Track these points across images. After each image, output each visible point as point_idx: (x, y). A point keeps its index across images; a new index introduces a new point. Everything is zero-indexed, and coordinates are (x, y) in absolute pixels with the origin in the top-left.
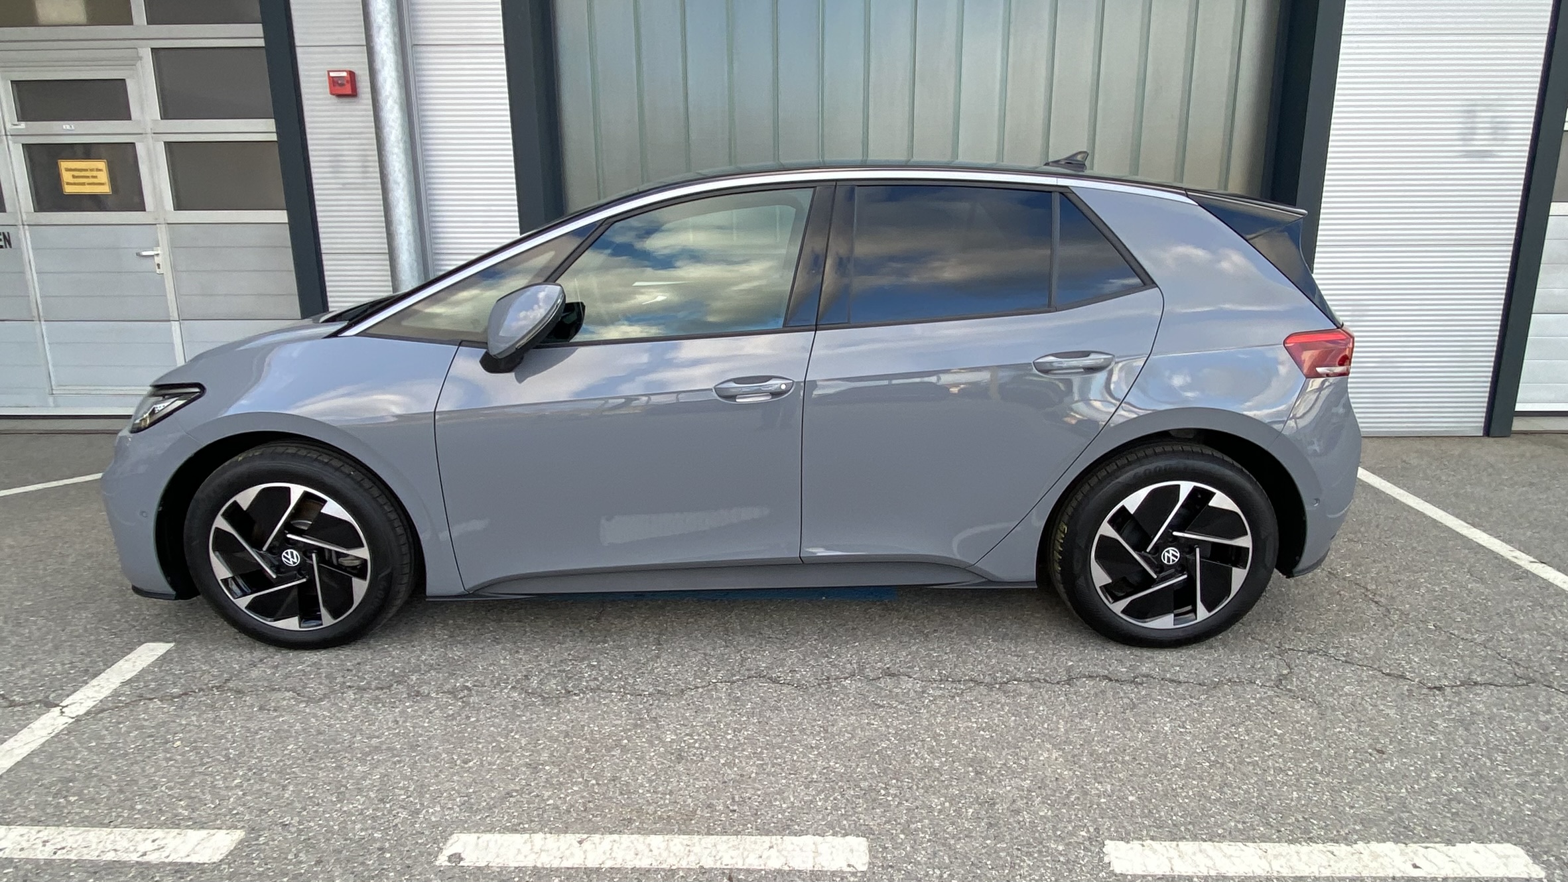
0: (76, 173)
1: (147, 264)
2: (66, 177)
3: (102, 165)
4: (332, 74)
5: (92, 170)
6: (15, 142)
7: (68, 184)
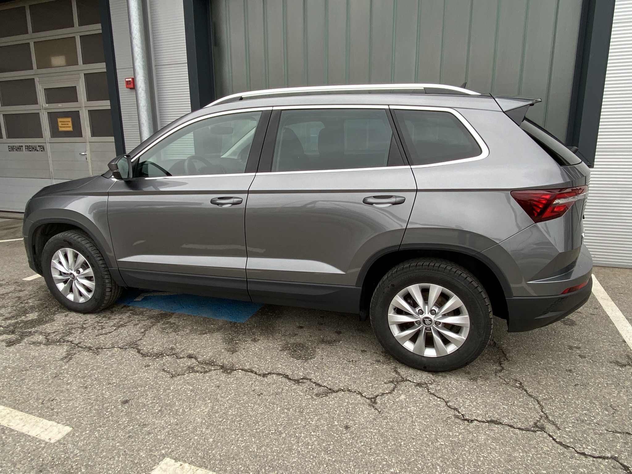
0: (63, 123)
1: (84, 158)
2: (60, 124)
3: (69, 119)
4: (127, 80)
5: (67, 122)
6: (45, 112)
7: (61, 127)
